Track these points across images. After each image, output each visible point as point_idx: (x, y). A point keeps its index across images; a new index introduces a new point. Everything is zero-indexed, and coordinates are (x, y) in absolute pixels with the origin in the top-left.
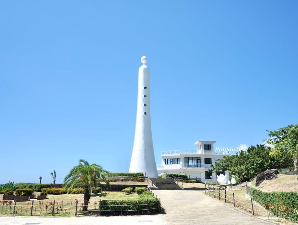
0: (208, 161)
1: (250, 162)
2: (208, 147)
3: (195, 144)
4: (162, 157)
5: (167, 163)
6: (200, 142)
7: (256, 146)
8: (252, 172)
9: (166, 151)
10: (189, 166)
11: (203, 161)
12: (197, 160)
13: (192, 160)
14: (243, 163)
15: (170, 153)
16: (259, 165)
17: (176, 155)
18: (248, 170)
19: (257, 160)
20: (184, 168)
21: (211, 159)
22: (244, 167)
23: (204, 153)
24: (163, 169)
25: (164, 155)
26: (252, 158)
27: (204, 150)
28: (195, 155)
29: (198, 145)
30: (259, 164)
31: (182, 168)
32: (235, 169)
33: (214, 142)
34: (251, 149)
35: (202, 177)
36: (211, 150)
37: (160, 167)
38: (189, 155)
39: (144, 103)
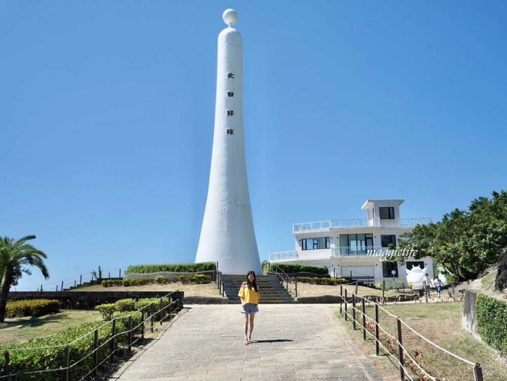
0: (388, 241)
1: (476, 230)
2: (387, 213)
3: (362, 207)
4: (296, 235)
5: (304, 247)
6: (372, 203)
7: (491, 198)
8: (483, 255)
9: (302, 224)
10: (349, 252)
11: (377, 241)
12: (366, 239)
13: (355, 241)
14: (461, 233)
15: (311, 226)
16: (500, 237)
17: (323, 230)
18: (471, 252)
19: (495, 226)
20: (339, 256)
21: (395, 236)
22: (462, 243)
23: (379, 225)
25: (300, 232)
26: (482, 222)
27: (379, 218)
28: (360, 228)
29: (368, 210)
30: (501, 234)
31: (334, 255)
32: (439, 250)
33: (401, 202)
34: (481, 204)
36: (394, 218)
37: (291, 255)
38: (348, 230)
39: (228, 110)
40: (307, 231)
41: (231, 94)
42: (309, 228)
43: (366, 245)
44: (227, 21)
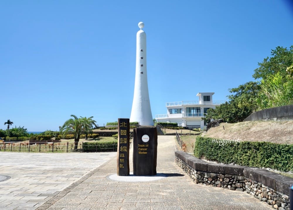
2: (207, 98)
3: (197, 95)
5: (171, 113)
6: (200, 94)
9: (170, 103)
10: (190, 115)
11: (202, 110)
12: (197, 109)
13: (193, 110)
17: (179, 105)
20: (186, 117)
23: (203, 104)
24: (169, 118)
25: (169, 106)
27: (203, 101)
28: (195, 105)
29: (199, 97)
31: (184, 116)
33: (213, 94)
35: (201, 124)
36: (210, 101)
37: (165, 116)
38: (190, 106)
39: (141, 64)
40: (172, 106)
41: (142, 58)
42: (173, 104)
43: (197, 112)
44: (140, 27)
